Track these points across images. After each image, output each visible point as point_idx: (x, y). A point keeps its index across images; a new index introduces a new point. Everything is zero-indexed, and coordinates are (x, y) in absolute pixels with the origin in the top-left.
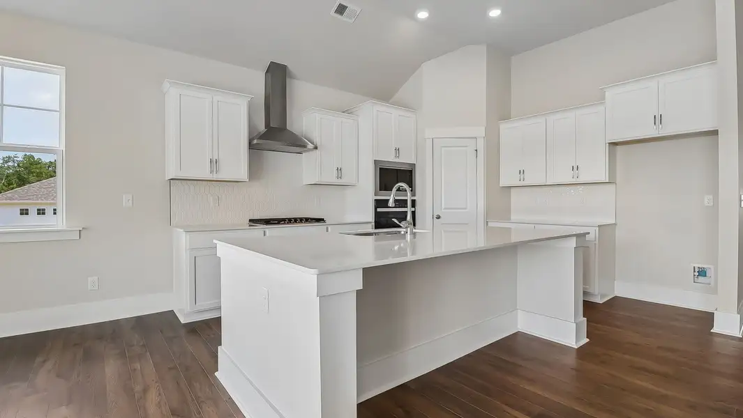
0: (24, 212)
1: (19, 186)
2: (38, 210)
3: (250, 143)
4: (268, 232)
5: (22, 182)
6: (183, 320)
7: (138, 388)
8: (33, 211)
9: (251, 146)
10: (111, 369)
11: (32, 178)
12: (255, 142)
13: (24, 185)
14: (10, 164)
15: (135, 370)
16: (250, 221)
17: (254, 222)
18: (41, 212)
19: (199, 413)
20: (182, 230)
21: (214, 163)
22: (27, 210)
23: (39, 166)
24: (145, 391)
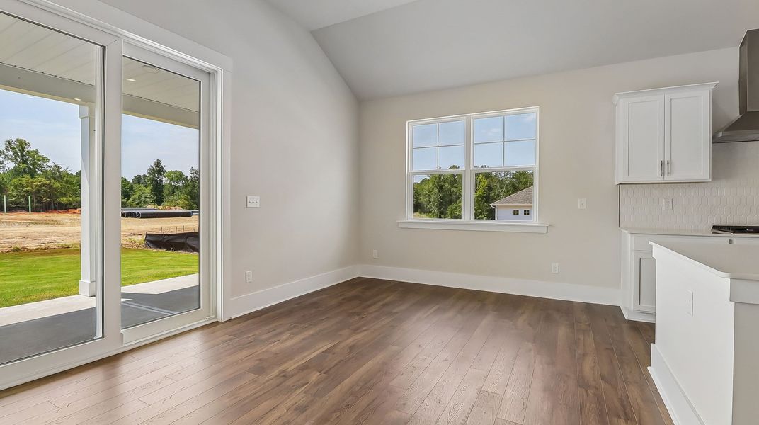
0: (516, 212)
1: (514, 192)
2: (525, 211)
3: (714, 137)
4: (735, 241)
5: (515, 189)
6: (627, 317)
7: (579, 352)
8: (521, 212)
9: (715, 139)
10: (562, 332)
11: (521, 186)
12: (721, 134)
13: (516, 191)
14: (508, 176)
15: (579, 339)
16: (714, 227)
17: (717, 228)
18: (527, 213)
19: (625, 388)
20: (627, 232)
21: (666, 166)
22: (518, 211)
23: (525, 176)
24: (584, 355)
